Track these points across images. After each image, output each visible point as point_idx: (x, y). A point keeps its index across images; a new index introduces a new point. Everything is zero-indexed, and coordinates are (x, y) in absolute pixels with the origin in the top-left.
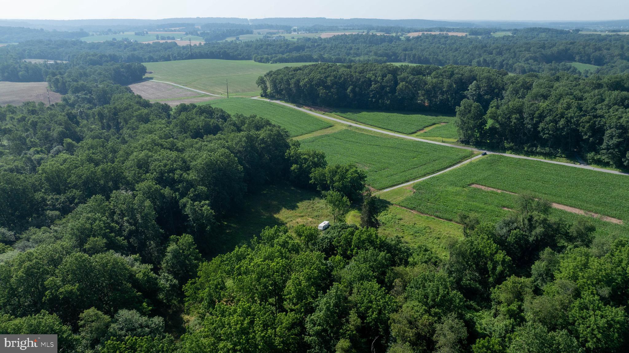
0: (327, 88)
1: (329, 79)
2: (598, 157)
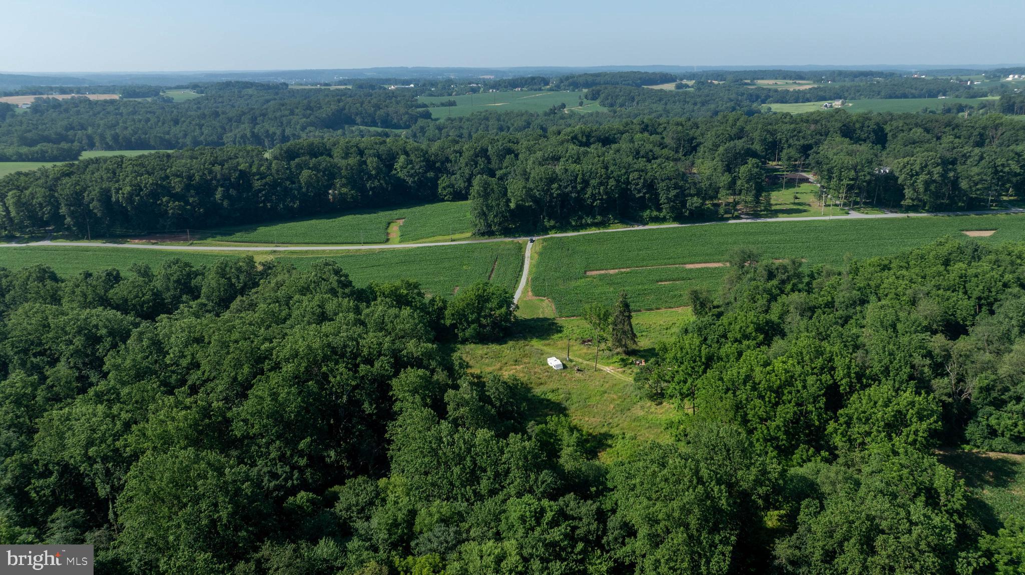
1: (172, 181)
2: (655, 213)
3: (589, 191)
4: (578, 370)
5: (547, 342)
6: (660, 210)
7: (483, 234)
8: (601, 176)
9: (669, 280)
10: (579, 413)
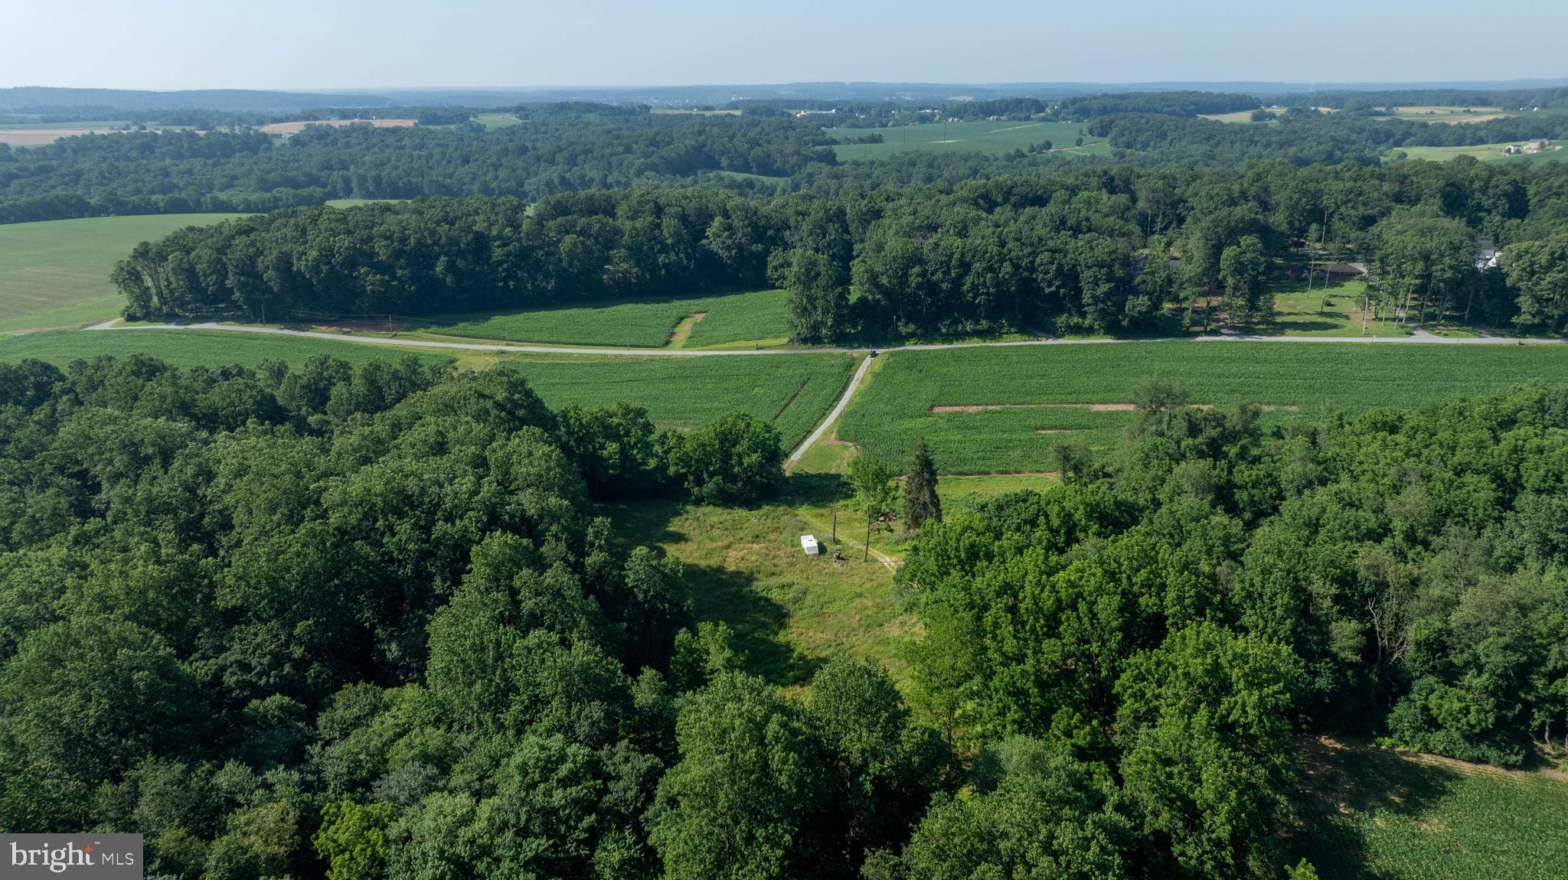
1: (375, 244)
2: (1075, 320)
3: (969, 280)
4: (838, 558)
5: (822, 511)
6: (1083, 315)
7: (805, 341)
8: (992, 257)
9: (1056, 428)
10: (802, 625)
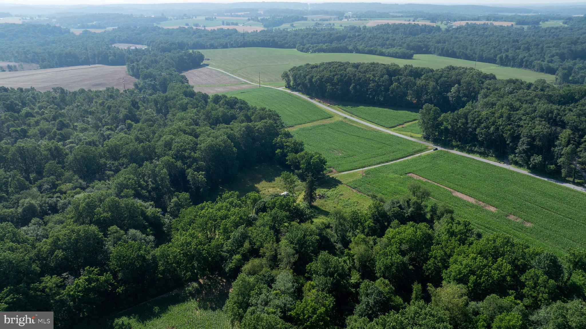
0: (334, 85)
1: (336, 77)
7: (424, 138)
